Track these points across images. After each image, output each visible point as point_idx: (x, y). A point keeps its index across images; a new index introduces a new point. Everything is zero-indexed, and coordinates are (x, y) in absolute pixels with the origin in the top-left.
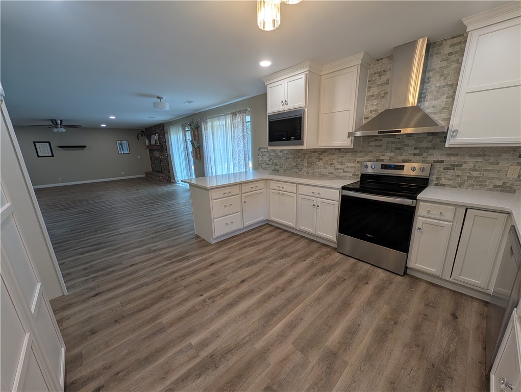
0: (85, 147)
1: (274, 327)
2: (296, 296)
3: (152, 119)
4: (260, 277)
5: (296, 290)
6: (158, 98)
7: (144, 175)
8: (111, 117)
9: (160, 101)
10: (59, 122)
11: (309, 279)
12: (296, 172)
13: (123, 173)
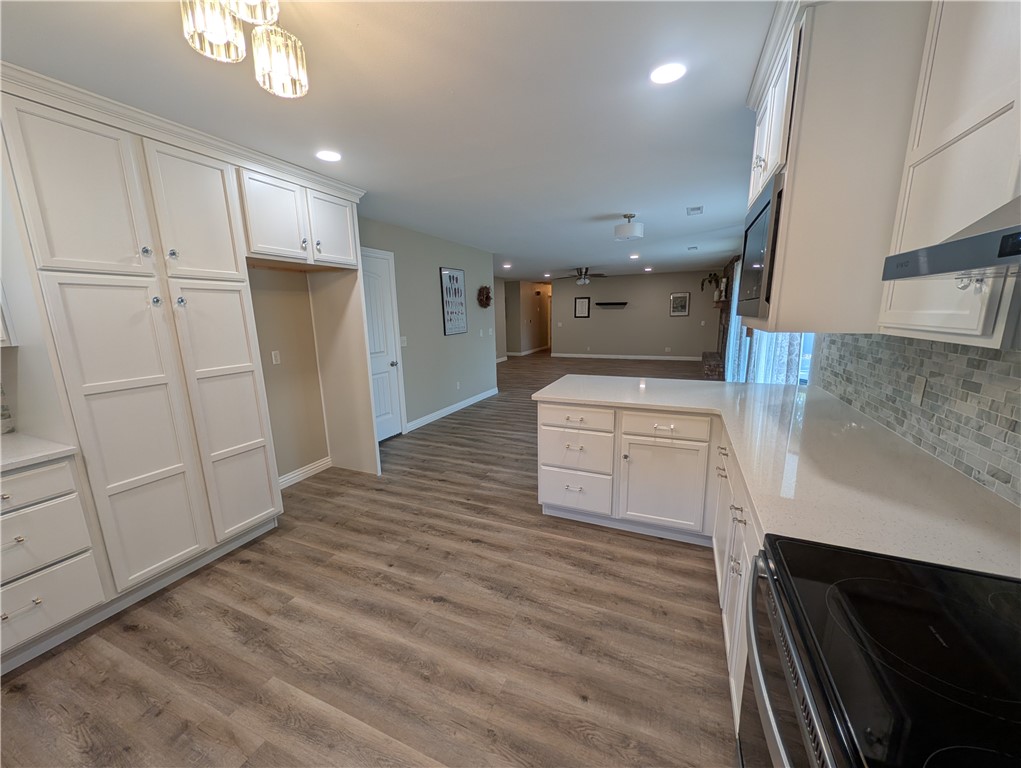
0: (625, 304)
1: (312, 695)
2: (408, 712)
3: (693, 251)
4: (462, 620)
5: (435, 708)
6: (625, 216)
7: (700, 359)
8: (632, 257)
9: (629, 221)
10: (584, 271)
11: (491, 734)
12: (888, 424)
13: (667, 349)
